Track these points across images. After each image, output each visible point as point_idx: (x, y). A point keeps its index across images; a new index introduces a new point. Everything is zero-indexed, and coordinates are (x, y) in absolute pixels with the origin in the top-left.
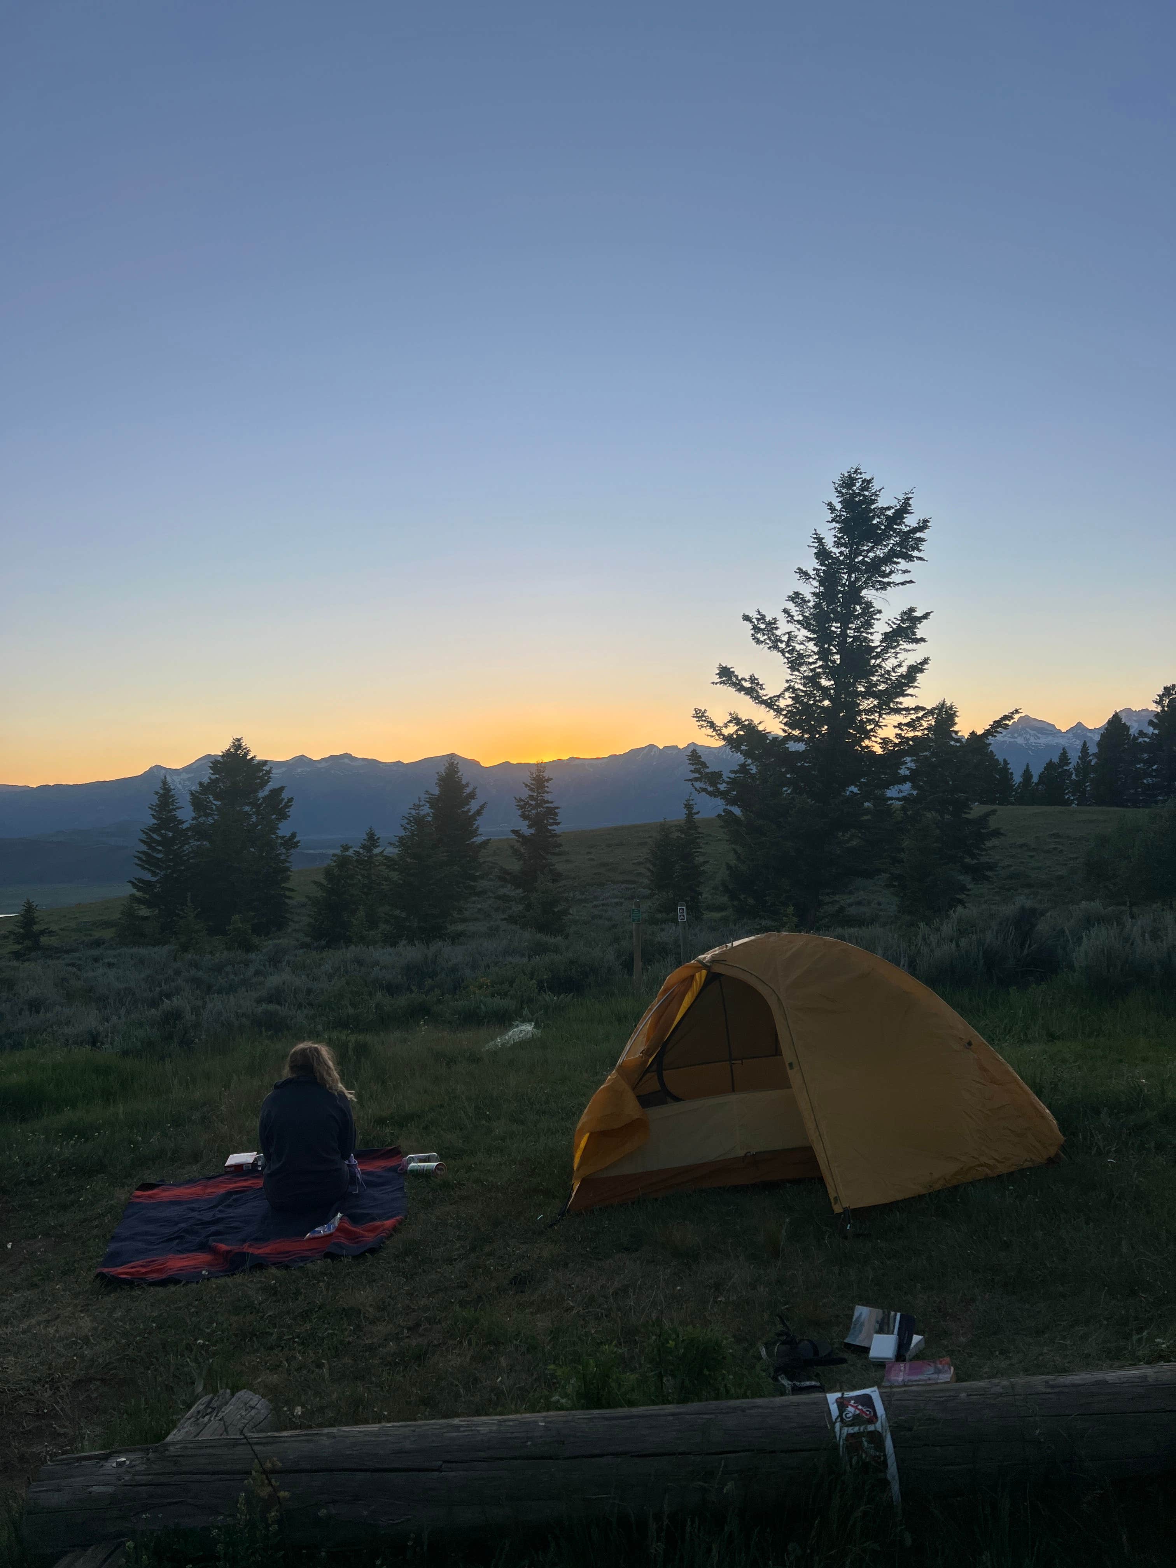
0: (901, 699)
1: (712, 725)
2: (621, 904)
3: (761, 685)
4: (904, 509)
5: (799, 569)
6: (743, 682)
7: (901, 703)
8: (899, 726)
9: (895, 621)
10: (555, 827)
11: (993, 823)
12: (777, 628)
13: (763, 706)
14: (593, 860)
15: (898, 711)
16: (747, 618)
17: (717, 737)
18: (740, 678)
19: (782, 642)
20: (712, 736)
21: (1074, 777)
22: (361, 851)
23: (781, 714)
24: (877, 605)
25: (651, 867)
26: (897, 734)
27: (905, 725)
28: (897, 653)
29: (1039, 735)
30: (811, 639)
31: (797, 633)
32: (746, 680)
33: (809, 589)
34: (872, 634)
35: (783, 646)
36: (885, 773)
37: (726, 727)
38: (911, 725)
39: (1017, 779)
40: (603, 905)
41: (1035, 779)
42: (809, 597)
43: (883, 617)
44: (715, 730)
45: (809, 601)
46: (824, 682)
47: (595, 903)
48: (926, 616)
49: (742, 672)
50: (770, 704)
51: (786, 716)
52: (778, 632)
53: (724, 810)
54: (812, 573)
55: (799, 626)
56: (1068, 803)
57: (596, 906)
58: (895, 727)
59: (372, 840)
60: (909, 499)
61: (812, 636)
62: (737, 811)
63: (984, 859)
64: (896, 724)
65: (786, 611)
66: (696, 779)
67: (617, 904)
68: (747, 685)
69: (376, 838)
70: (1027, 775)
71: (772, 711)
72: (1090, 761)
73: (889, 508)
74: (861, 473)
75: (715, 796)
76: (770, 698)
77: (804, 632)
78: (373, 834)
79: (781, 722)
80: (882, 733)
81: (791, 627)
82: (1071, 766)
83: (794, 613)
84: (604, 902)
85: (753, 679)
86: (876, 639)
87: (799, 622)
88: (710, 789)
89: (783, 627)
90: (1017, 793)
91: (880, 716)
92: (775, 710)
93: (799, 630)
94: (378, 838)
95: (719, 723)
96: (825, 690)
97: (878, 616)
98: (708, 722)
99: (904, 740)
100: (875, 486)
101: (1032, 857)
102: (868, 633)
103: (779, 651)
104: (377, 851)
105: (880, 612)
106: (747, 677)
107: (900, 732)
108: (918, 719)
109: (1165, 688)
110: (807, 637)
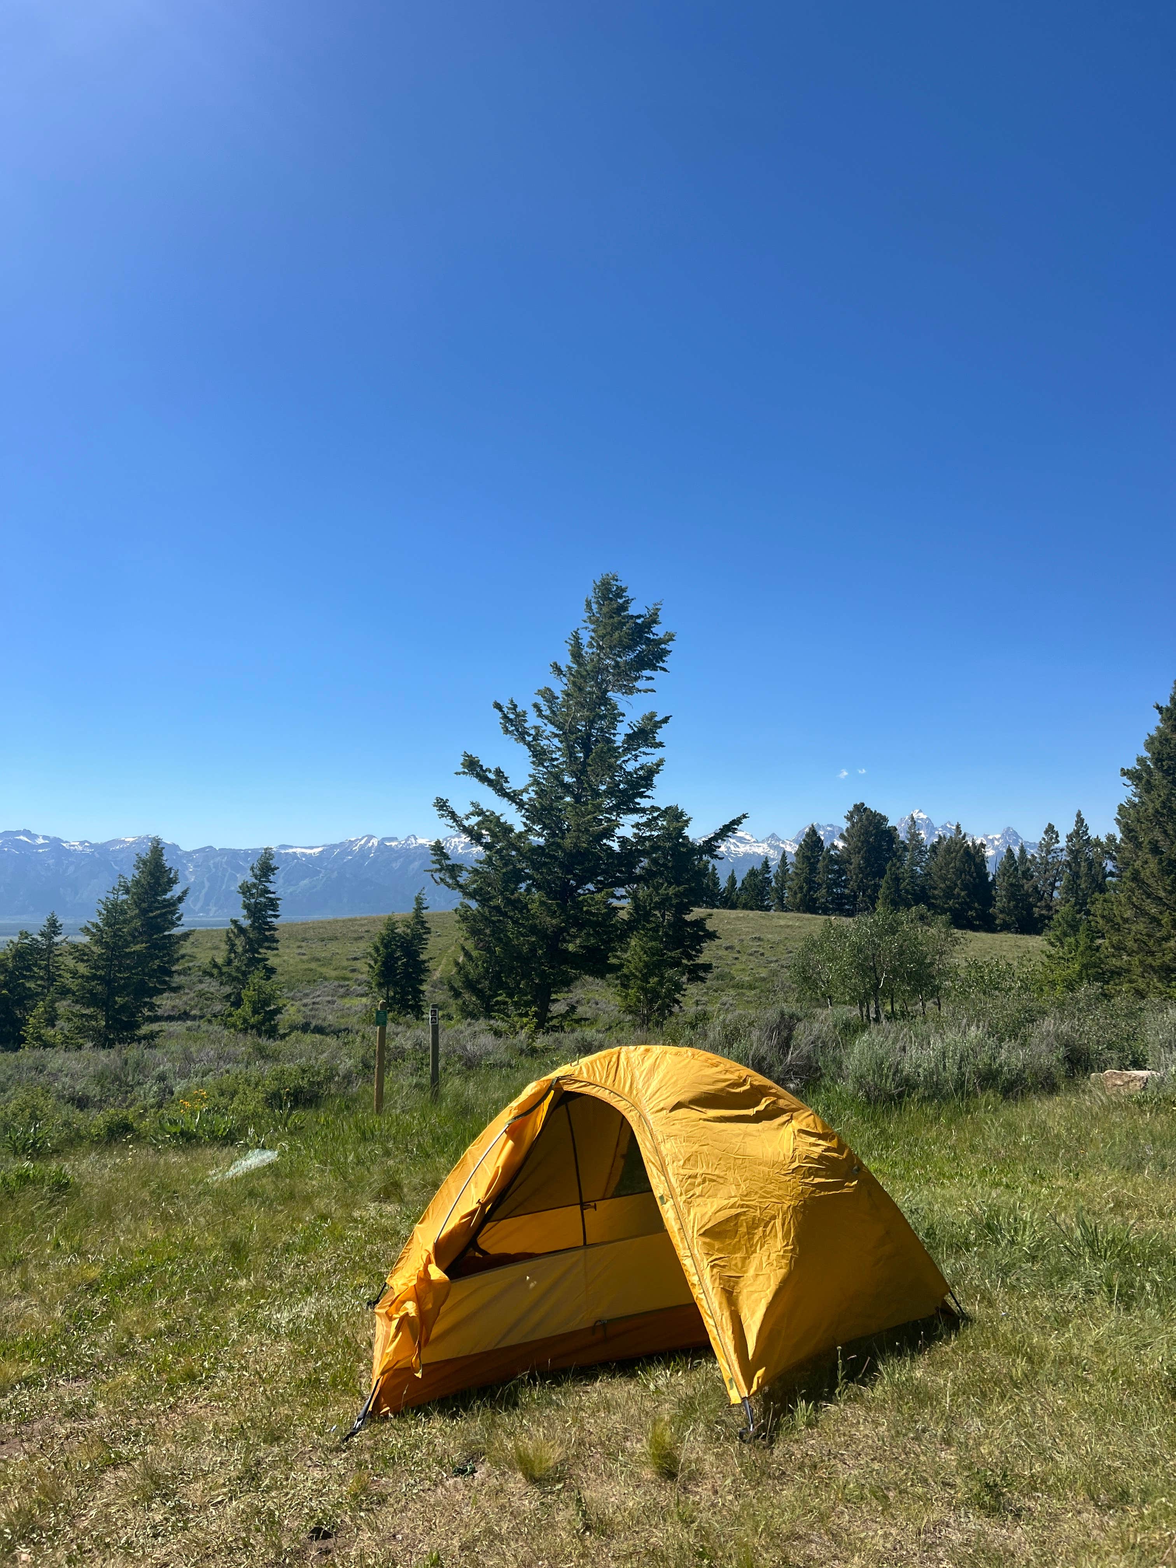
0: (638, 800)
1: (453, 815)
2: (333, 1002)
3: (506, 778)
4: (653, 620)
5: (555, 663)
6: (487, 773)
7: (639, 804)
8: (637, 826)
9: (636, 724)
10: (273, 919)
11: (710, 926)
12: (525, 721)
13: (506, 799)
14: (304, 954)
15: (636, 811)
16: (498, 706)
17: (457, 828)
18: (484, 768)
19: (530, 735)
20: (451, 827)
21: (773, 884)
22: (39, 938)
23: (523, 808)
24: (621, 708)
25: (372, 963)
26: (635, 834)
27: (642, 825)
28: (636, 756)
29: (738, 844)
30: (556, 735)
31: (544, 728)
32: (490, 771)
33: (559, 687)
34: (614, 735)
35: (530, 739)
36: (621, 872)
37: (467, 819)
38: (648, 824)
39: (723, 884)
40: (314, 1003)
41: (739, 885)
42: (558, 693)
43: (627, 720)
44: (455, 820)
45: (558, 698)
46: (568, 779)
47: (305, 1001)
48: (666, 720)
49: (488, 763)
50: (513, 797)
51: (527, 810)
52: (526, 725)
53: (462, 904)
54: (564, 669)
55: (546, 721)
56: (768, 908)
57: (305, 1005)
58: (633, 826)
59: (54, 927)
60: (658, 609)
61: (558, 732)
62: (474, 905)
63: (700, 961)
64: (633, 823)
65: (536, 706)
66: (437, 870)
67: (329, 1002)
68: (492, 776)
69: (58, 924)
70: (732, 880)
71: (514, 804)
72: (788, 870)
73: (639, 617)
74: (617, 580)
75: (453, 889)
76: (514, 791)
77: (551, 728)
78: (55, 921)
79: (523, 816)
80: (619, 832)
81: (539, 722)
82: (771, 874)
83: (543, 708)
84: (314, 1000)
85: (498, 772)
86: (619, 741)
87: (546, 717)
88: (450, 881)
89: (532, 720)
90: (722, 897)
91: (618, 815)
92: (517, 803)
93: (546, 725)
94: (61, 926)
95: (461, 813)
96: (567, 787)
97: (621, 718)
98: (450, 812)
99: (641, 839)
100: (628, 594)
101: (737, 959)
102: (611, 734)
103: (525, 744)
104: (57, 939)
105: (623, 715)
106: (493, 770)
107: (637, 831)
108: (655, 819)
109: (855, 806)
110: (553, 733)
